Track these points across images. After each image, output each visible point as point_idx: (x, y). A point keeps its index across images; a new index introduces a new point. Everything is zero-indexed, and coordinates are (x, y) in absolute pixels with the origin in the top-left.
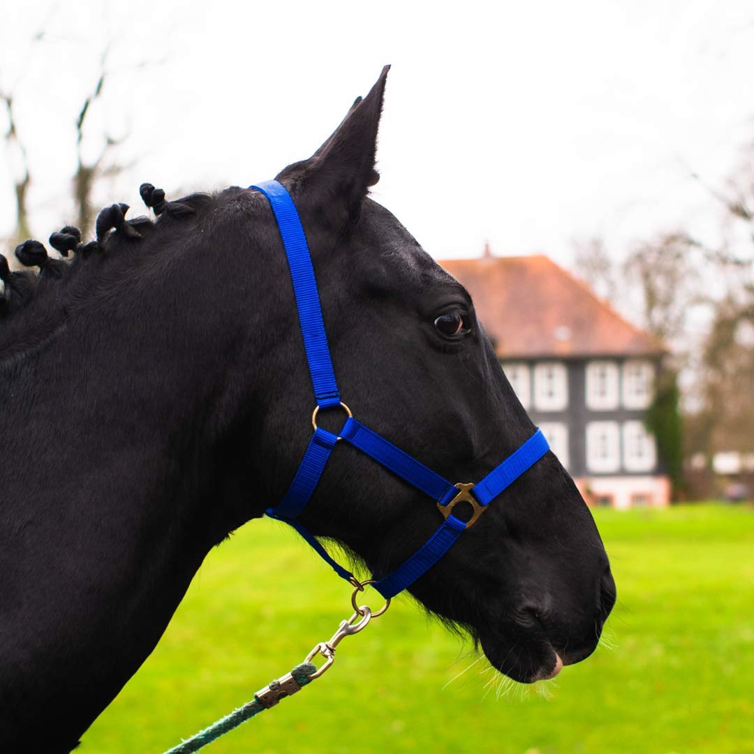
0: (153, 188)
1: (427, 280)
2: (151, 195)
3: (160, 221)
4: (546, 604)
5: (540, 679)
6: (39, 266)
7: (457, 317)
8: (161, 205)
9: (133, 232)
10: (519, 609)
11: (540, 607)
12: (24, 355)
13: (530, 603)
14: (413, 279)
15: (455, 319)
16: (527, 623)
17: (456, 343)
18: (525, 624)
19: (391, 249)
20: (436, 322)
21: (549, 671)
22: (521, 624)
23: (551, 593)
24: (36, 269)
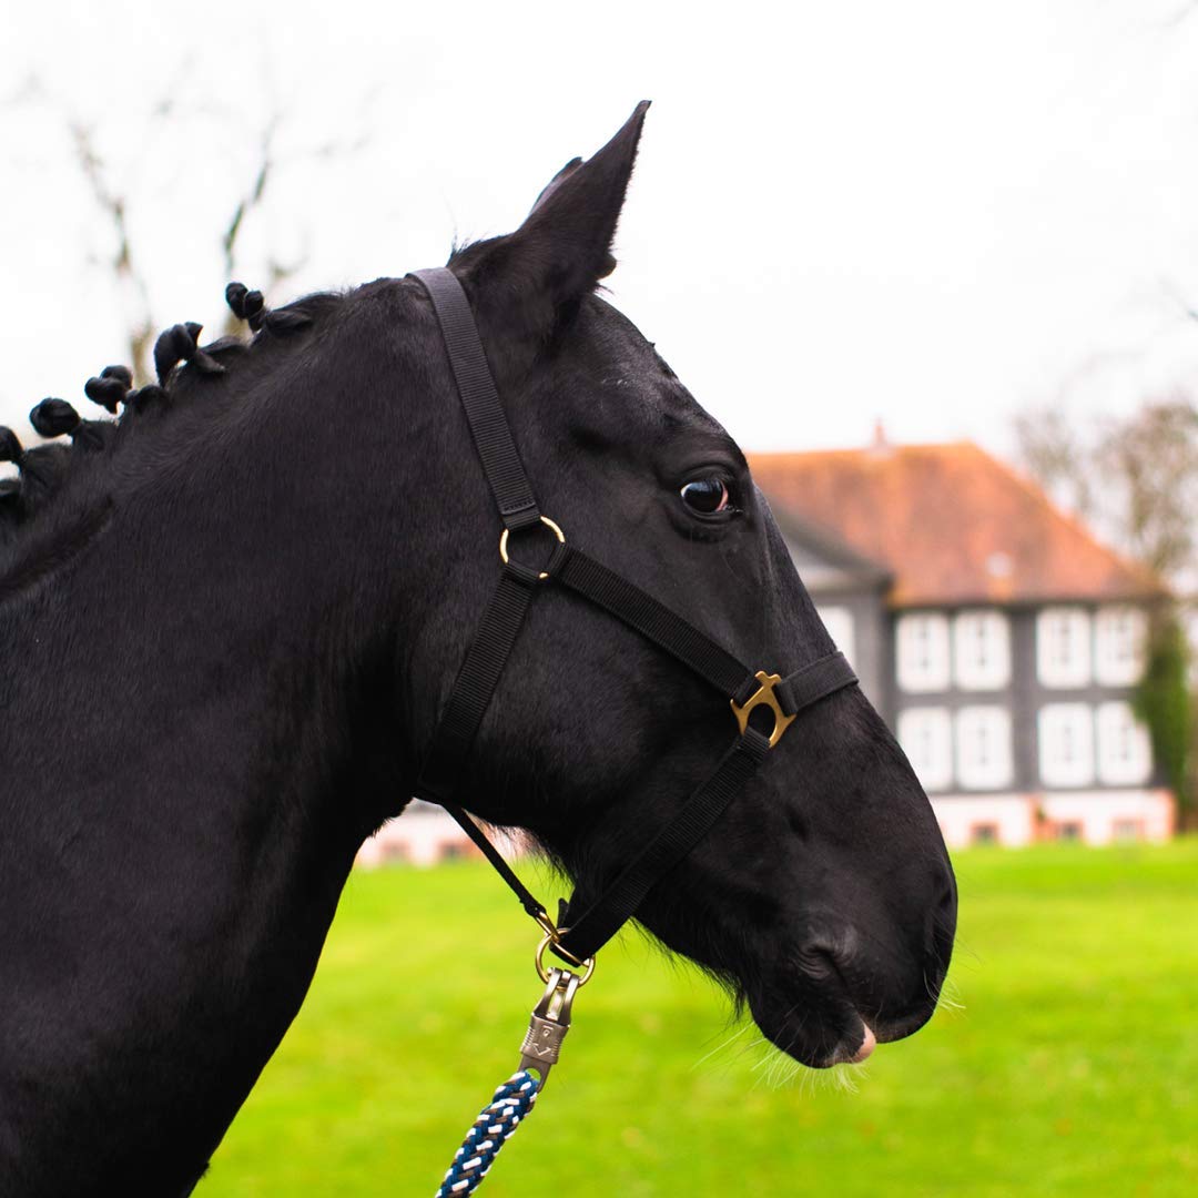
0: (245, 290)
1: (673, 425)
2: (243, 303)
3: (257, 341)
4: (848, 944)
5: (837, 1061)
6: (69, 434)
7: (718, 484)
8: (259, 316)
9: (211, 364)
10: (804, 948)
11: (837, 947)
12: (53, 577)
13: (821, 941)
14: (649, 423)
15: (715, 488)
16: (818, 971)
17: (715, 526)
18: (815, 973)
19: (619, 374)
20: (683, 492)
21: (853, 1051)
22: (809, 972)
23: (856, 926)
24: (66, 439)
